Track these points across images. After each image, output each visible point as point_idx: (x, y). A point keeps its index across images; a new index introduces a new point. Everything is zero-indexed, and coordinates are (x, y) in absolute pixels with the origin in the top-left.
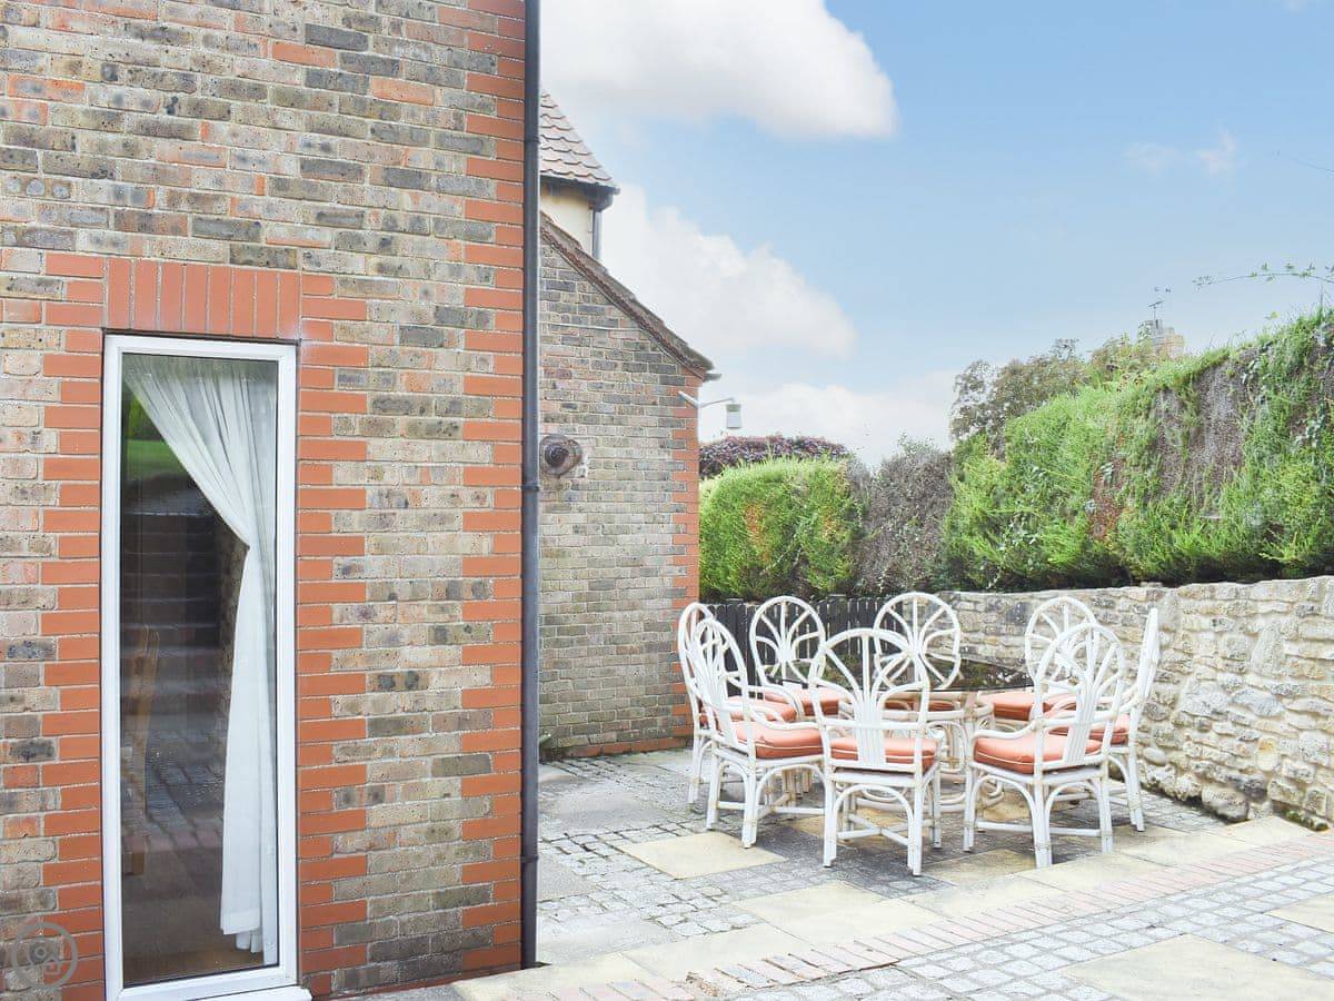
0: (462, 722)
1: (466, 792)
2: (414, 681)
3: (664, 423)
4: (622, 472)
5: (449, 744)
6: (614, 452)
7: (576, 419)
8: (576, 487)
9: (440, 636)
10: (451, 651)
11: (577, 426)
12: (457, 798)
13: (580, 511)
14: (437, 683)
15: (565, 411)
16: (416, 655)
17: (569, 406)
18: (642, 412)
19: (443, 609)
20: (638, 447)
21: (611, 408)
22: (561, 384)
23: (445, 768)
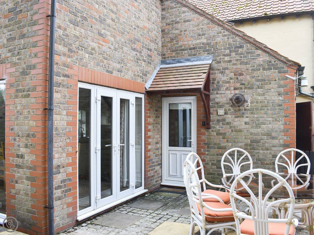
0: (30, 168)
1: (32, 185)
2: (22, 157)
3: (280, 86)
4: (263, 104)
5: (28, 172)
6: (260, 98)
7: (245, 88)
8: (245, 110)
9: (26, 146)
10: (28, 150)
11: (246, 90)
12: (29, 187)
13: (247, 117)
14: (26, 158)
15: (241, 86)
16: (23, 150)
17: (243, 84)
18: (270, 84)
19: (27, 140)
20: (269, 96)
21: (258, 83)
22: (240, 78)
23: (28, 179)
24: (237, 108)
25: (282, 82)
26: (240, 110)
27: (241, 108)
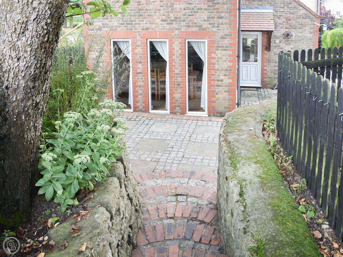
0: (228, 86)
1: (229, 95)
2: (222, 81)
3: (311, 29)
4: (301, 38)
5: (226, 89)
6: (300, 34)
7: (292, 28)
8: (291, 41)
9: (225, 75)
10: (226, 77)
11: (292, 29)
12: (227, 95)
13: (292, 45)
14: (225, 81)
15: (290, 27)
16: (222, 77)
17: (290, 26)
18: (306, 27)
19: (226, 72)
20: (305, 33)
21: (299, 26)
22: (289, 22)
23: (226, 92)
24: (287, 40)
25: (312, 26)
26: (288, 41)
27: (289, 39)
